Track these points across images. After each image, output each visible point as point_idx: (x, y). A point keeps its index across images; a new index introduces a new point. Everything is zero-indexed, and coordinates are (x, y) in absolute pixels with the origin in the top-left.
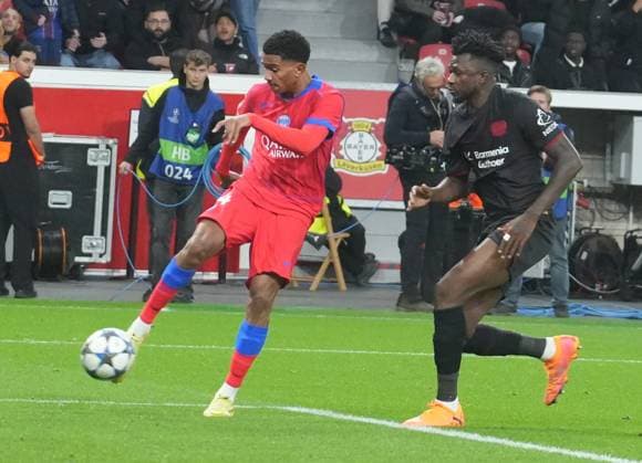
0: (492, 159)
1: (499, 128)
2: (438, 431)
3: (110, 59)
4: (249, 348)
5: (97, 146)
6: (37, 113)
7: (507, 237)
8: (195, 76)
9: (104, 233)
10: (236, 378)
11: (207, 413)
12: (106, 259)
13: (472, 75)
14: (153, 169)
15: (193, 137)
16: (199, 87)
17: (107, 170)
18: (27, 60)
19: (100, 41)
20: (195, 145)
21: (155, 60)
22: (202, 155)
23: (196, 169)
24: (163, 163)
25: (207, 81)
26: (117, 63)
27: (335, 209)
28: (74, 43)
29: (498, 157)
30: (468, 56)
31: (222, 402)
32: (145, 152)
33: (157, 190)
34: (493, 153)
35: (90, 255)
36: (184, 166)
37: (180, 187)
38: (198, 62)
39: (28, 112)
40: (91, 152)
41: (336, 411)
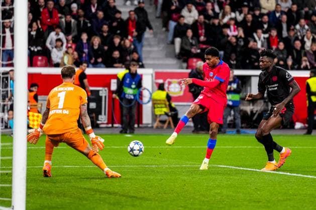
0: (274, 87)
1: (275, 78)
2: (272, 172)
3: (102, 65)
4: (211, 147)
5: (102, 90)
6: (88, 81)
7: (275, 109)
8: (133, 69)
9: (105, 114)
10: (208, 156)
11: (201, 168)
12: (106, 122)
13: (267, 62)
14: (122, 96)
15: (133, 86)
16: (134, 72)
17: (105, 97)
18: (84, 66)
19: (100, 60)
20: (134, 89)
21: (116, 65)
22: (136, 92)
23: (135, 96)
24: (125, 94)
25: (136, 71)
26: (104, 66)
27: (170, 105)
28: (92, 61)
29: (275, 87)
30: (265, 57)
31: (205, 164)
32: (120, 91)
33: (124, 101)
34: (273, 86)
35: (101, 121)
36: (131, 95)
37: (130, 101)
38: (134, 65)
39: (86, 81)
40: (101, 92)
41: (235, 166)
